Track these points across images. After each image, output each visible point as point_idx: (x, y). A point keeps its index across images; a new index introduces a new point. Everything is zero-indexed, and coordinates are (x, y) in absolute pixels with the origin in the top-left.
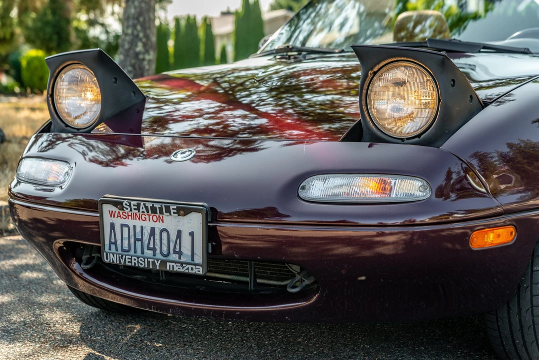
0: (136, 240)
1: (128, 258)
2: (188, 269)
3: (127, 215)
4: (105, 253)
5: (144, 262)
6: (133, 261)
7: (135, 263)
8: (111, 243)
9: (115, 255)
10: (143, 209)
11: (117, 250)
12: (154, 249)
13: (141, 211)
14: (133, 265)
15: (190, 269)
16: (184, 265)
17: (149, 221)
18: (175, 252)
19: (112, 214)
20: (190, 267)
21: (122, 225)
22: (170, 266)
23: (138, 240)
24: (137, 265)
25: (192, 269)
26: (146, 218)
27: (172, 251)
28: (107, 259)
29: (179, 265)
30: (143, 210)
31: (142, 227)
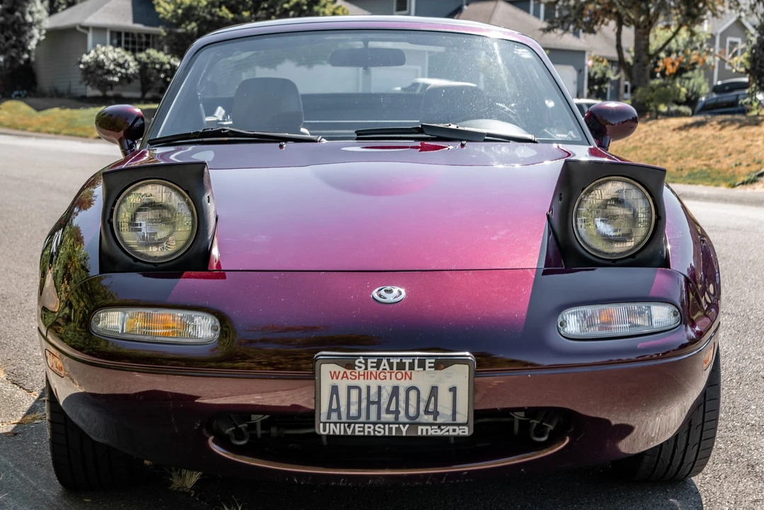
0: (369, 403)
1: (359, 427)
2: (448, 431)
3: (357, 375)
4: (321, 425)
5: (384, 429)
6: (367, 430)
7: (369, 432)
8: (330, 410)
9: (338, 425)
10: (384, 365)
11: (339, 417)
12: (397, 412)
13: (381, 369)
14: (366, 434)
15: (451, 431)
16: (442, 427)
17: (391, 379)
18: (427, 412)
19: (334, 375)
20: (451, 428)
21: (350, 388)
22: (421, 431)
23: (373, 403)
24: (372, 434)
25: (454, 430)
26: (385, 377)
27: (422, 412)
28: (324, 430)
29: (436, 427)
30: (384, 367)
31: (380, 388)
